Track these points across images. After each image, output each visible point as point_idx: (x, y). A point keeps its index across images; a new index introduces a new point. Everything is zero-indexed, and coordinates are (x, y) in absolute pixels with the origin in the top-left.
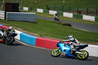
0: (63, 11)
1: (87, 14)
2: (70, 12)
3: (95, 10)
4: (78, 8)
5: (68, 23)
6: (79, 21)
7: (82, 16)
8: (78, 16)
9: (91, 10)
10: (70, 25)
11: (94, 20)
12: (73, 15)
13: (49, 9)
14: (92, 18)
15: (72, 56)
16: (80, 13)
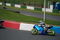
0: (15, 4)
1: (29, 5)
2: (19, 5)
3: (34, 3)
4: (24, 2)
5: (18, 11)
6: (24, 10)
7: (26, 7)
8: (24, 7)
9: (31, 3)
10: (19, 12)
11: (34, 9)
12: (21, 6)
13: (6, 2)
14: (32, 8)
15: (46, 33)
16: (25, 5)
